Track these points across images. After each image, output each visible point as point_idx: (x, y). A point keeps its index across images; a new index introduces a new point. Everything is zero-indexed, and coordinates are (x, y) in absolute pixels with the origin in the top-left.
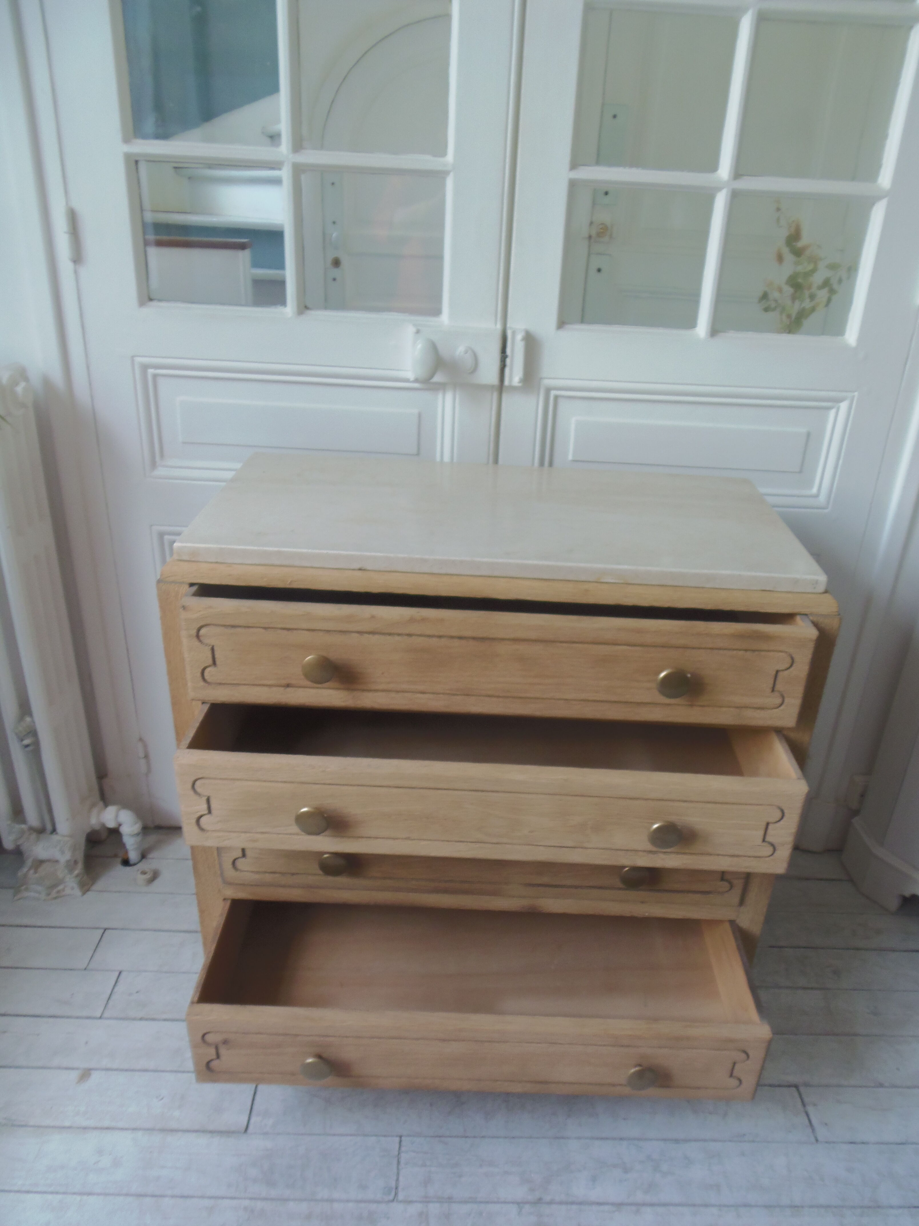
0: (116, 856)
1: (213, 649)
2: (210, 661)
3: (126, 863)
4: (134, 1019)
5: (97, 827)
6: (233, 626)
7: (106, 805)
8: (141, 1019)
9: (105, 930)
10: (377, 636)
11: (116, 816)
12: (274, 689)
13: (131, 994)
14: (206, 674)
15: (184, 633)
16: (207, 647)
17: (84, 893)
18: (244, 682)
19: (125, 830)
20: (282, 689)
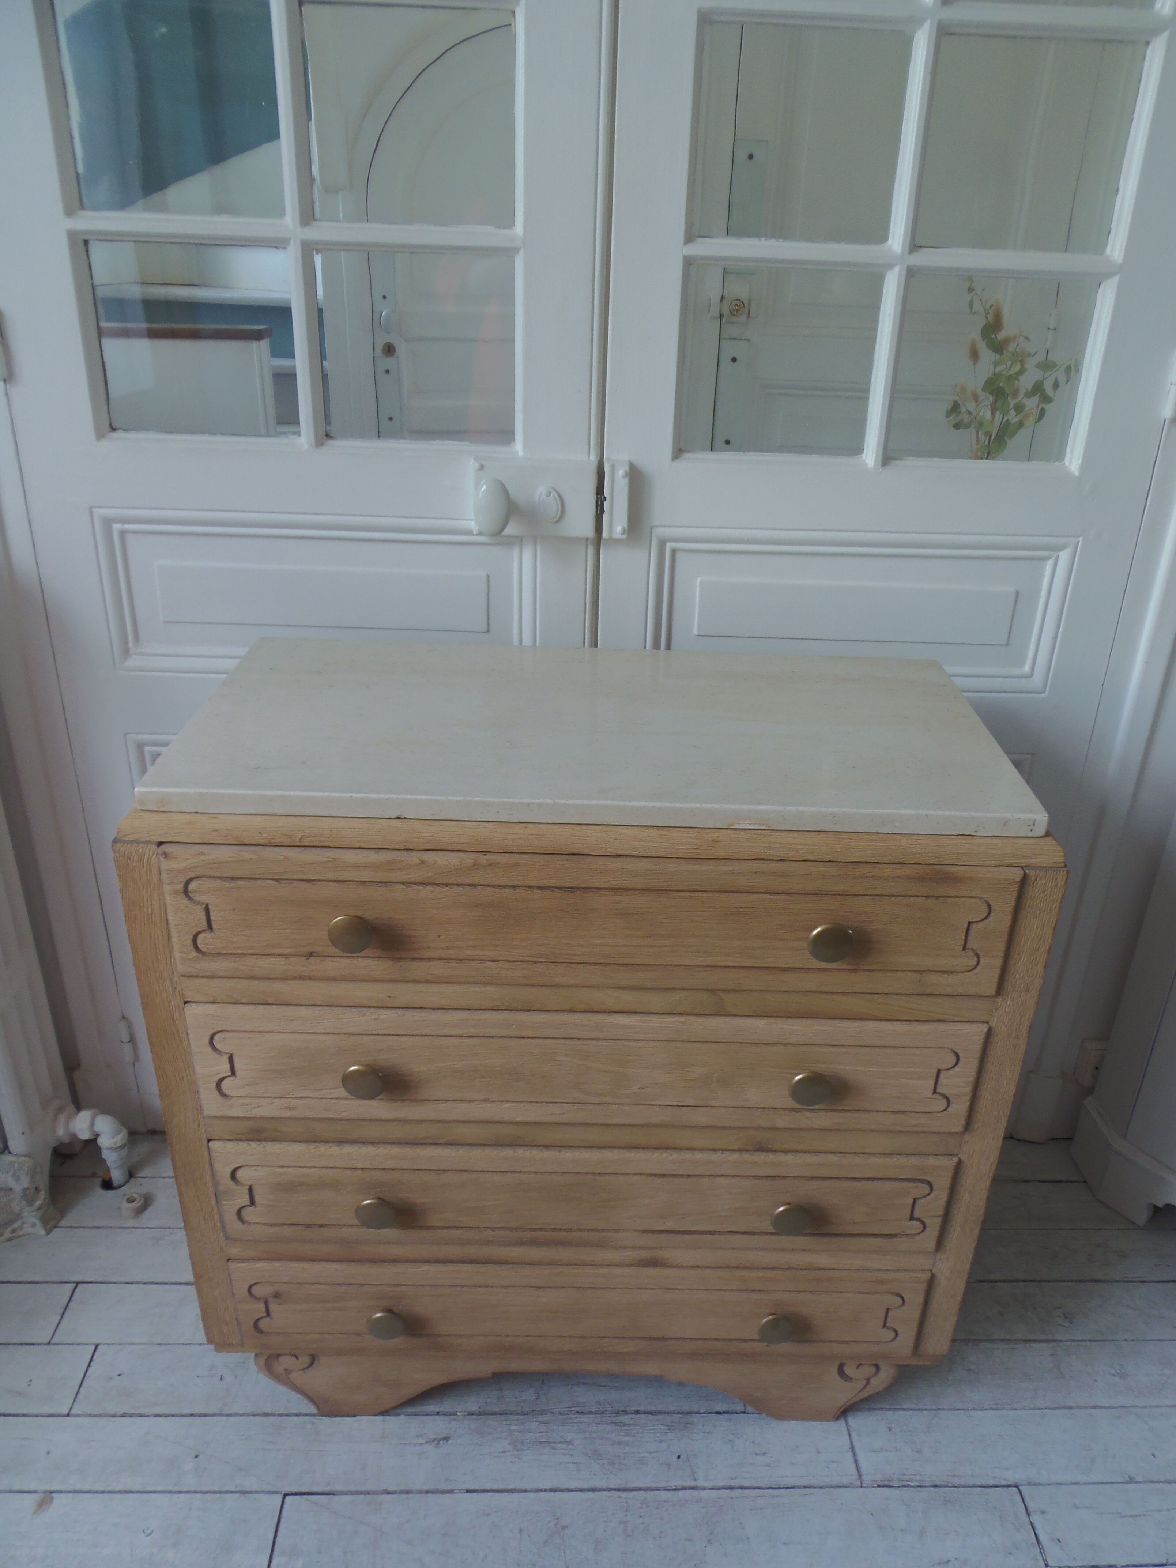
0: (94, 1175)
1: (207, 909)
2: (204, 924)
3: (108, 1185)
4: (114, 1416)
5: (66, 1140)
6: (233, 878)
7: (79, 1108)
8: (124, 1415)
9: (78, 1284)
10: (429, 888)
11: (92, 1124)
12: (292, 959)
13: (111, 1378)
14: (199, 941)
15: (167, 888)
16: (199, 907)
17: (48, 1232)
18: (251, 951)
19: (105, 1142)
20: (303, 959)
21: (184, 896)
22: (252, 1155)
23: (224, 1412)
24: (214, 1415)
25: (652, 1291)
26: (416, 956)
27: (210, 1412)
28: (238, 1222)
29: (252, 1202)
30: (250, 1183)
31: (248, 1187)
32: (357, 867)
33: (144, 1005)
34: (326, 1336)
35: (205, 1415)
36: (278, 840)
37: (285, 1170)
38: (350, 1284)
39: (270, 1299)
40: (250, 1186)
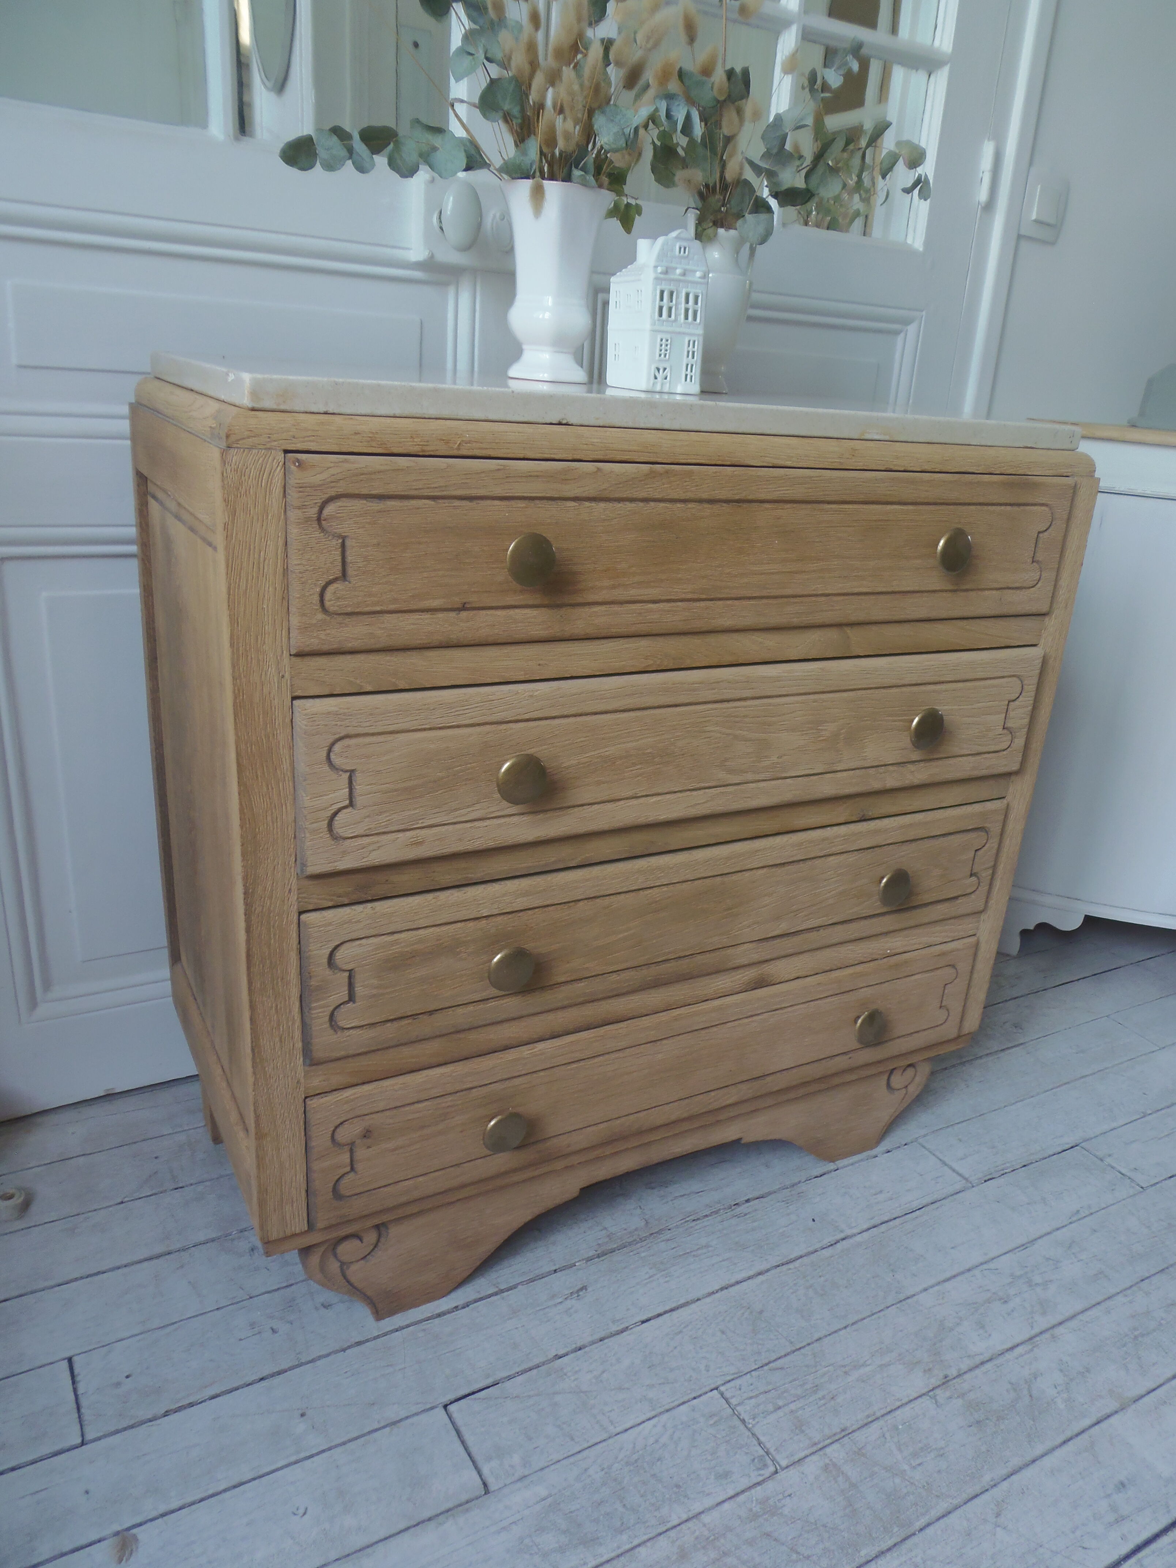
1: (343, 545)
2: (337, 570)
6: (382, 498)
10: (602, 505)
12: (440, 615)
14: (328, 595)
15: (293, 515)
16: (334, 542)
18: (392, 607)
20: (453, 614)
21: (316, 525)
22: (359, 921)
25: (760, 1017)
26: (580, 600)
28: (330, 1031)
29: (351, 997)
30: (349, 967)
31: (347, 974)
32: (530, 476)
33: (238, 707)
34: (421, 1179)
36: (430, 449)
37: (396, 936)
38: (458, 1092)
39: (358, 1143)
40: (350, 971)
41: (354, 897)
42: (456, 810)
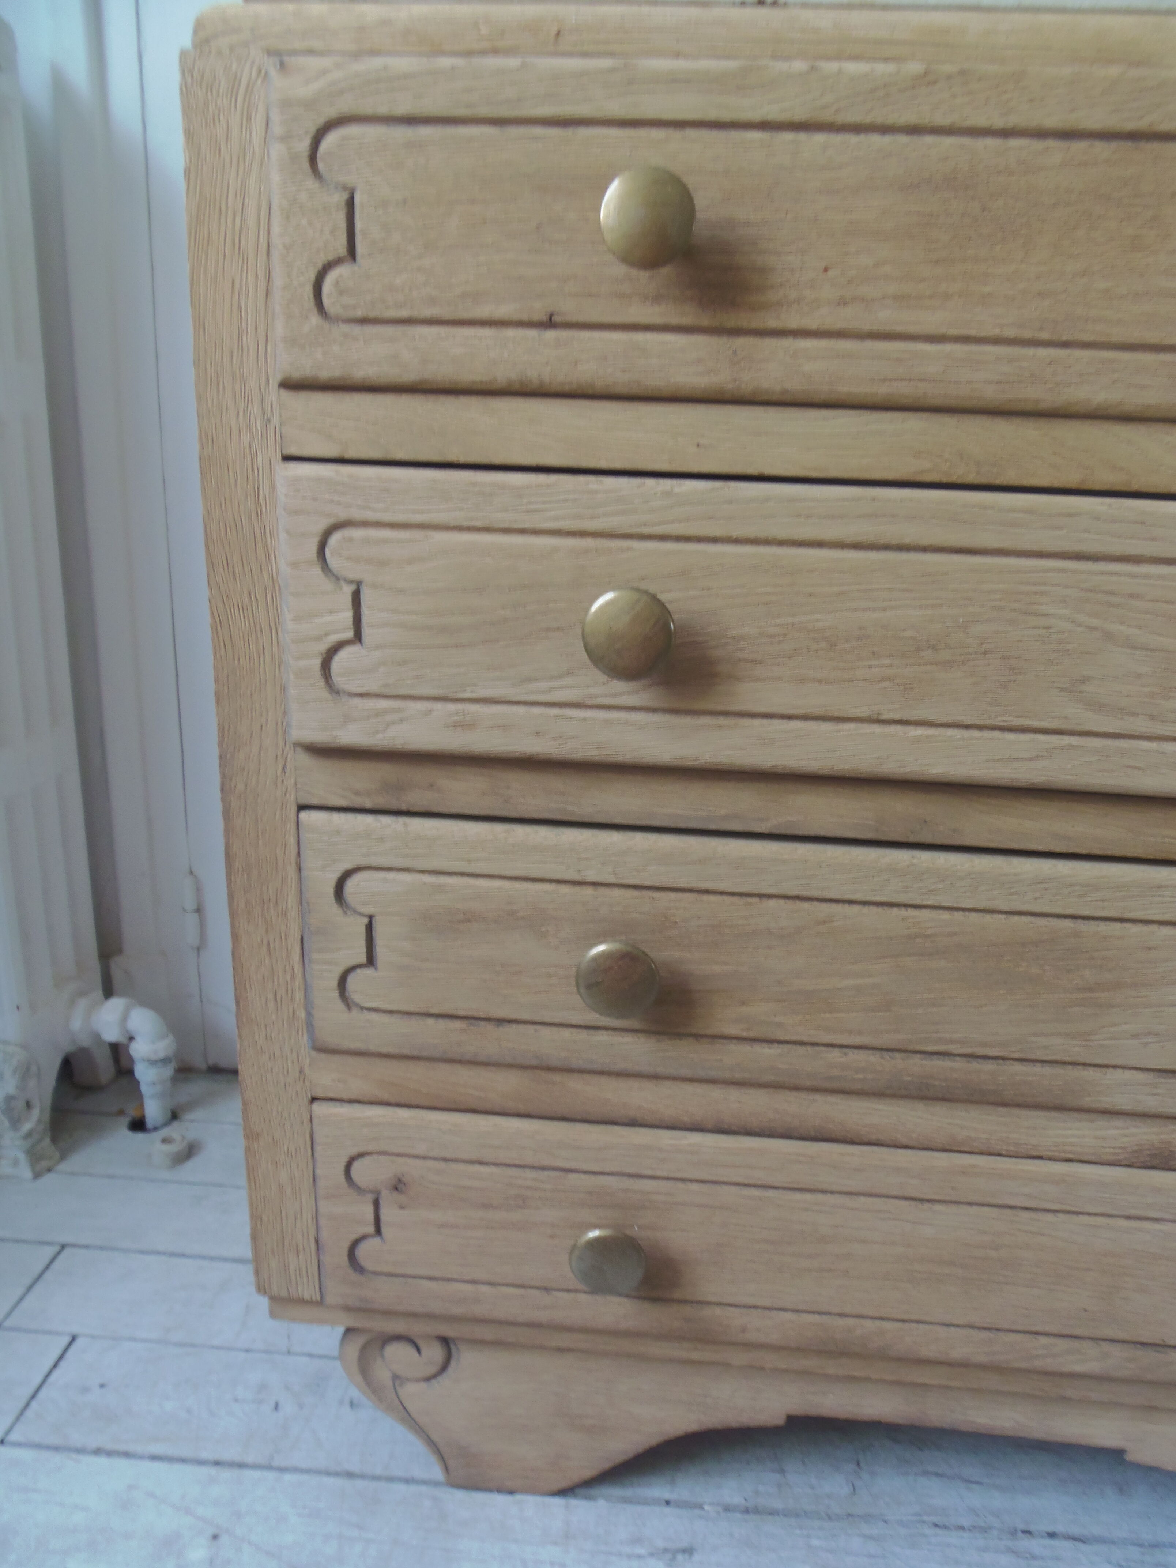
0: (121, 1113)
1: (350, 204)
2: (340, 246)
3: (138, 1125)
4: (81, 1451)
5: (85, 1041)
6: (411, 120)
7: (109, 991)
8: (98, 1452)
9: (63, 1247)
10: (820, 138)
11: (125, 1018)
12: (512, 333)
13: (85, 1390)
14: (328, 286)
16: (335, 199)
17: (37, 1175)
19: (140, 1049)
20: (532, 333)
21: (306, 169)
22: (381, 840)
23: (276, 1463)
24: (256, 1467)
25: (1157, 1226)
26: (772, 323)
27: (250, 1459)
28: (340, 1005)
29: (371, 960)
30: (369, 910)
31: (365, 921)
33: (206, 463)
34: (484, 1289)
35: (241, 1465)
37: (443, 880)
38: (544, 1168)
39: (385, 1195)
40: (371, 917)
41: (380, 801)
42: (530, 680)
